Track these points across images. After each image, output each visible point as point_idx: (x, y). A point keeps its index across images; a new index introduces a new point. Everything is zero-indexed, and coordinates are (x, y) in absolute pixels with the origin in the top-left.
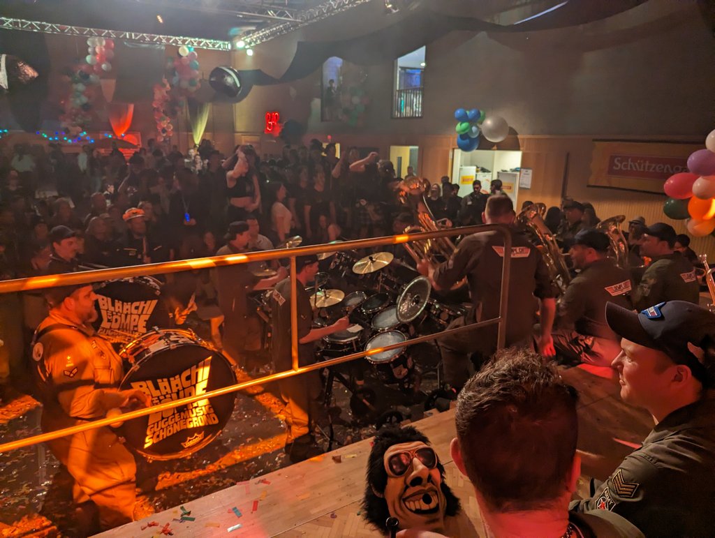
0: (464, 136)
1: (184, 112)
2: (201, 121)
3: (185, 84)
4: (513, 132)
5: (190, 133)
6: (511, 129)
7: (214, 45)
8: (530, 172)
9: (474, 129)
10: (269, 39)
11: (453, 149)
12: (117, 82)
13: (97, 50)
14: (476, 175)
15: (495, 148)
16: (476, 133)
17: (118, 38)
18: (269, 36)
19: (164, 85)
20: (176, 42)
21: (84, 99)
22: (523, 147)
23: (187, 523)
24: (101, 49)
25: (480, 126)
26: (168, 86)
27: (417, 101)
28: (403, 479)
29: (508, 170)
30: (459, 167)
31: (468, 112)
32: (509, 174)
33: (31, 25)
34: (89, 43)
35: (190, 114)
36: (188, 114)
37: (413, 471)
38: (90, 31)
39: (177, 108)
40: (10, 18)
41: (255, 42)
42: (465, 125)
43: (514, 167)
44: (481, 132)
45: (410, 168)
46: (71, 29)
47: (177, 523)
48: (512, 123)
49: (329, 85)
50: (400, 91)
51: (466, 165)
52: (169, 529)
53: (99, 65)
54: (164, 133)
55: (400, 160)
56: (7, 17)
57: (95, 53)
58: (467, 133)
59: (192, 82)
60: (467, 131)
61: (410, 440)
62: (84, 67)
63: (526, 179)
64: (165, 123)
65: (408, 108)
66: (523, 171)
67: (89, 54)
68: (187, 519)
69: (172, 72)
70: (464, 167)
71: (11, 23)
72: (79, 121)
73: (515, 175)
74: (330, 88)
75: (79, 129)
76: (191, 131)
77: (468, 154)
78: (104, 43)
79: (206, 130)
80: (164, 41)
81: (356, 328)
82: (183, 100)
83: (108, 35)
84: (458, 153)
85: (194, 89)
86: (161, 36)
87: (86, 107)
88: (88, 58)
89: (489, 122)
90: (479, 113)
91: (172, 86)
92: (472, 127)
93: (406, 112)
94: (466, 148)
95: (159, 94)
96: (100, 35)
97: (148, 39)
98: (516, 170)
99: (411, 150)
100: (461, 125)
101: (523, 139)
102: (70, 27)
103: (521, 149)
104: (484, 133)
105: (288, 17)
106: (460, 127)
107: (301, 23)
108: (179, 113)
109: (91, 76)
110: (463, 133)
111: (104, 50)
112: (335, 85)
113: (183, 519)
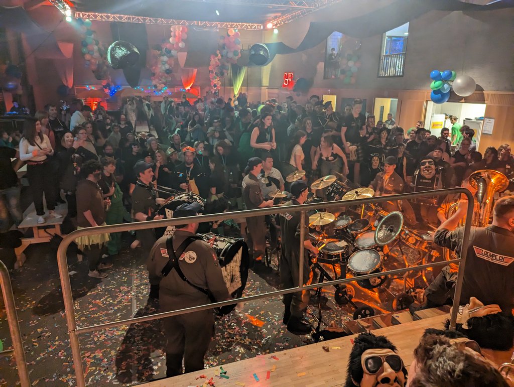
0: (437, 92)
1: (229, 73)
2: (240, 79)
3: (230, 55)
4: (479, 89)
5: (231, 87)
6: (478, 86)
7: (251, 27)
8: (493, 121)
9: (446, 86)
10: (290, 21)
11: (427, 101)
12: (187, 54)
13: (177, 34)
14: (445, 121)
15: (463, 101)
16: (447, 89)
17: (190, 25)
18: (290, 19)
19: (217, 55)
20: (227, 26)
21: (167, 67)
22: (488, 101)
23: (224, 380)
24: (179, 33)
25: (451, 84)
26: (219, 55)
27: (399, 62)
28: (375, 376)
29: (473, 118)
30: (431, 115)
31: (441, 73)
32: (474, 122)
33: (138, 19)
34: (171, 29)
35: (233, 74)
36: (231, 74)
37: (383, 372)
38: (173, 21)
39: (224, 71)
40: (126, 15)
41: (280, 24)
42: (438, 83)
43: (478, 117)
44: (451, 89)
45: (390, 115)
46: (161, 21)
47: (217, 379)
48: (478, 82)
49: (331, 53)
50: (386, 56)
51: (437, 113)
52: (213, 382)
53: (177, 44)
54: (215, 87)
55: (382, 108)
56: (124, 15)
57: (175, 36)
58: (439, 89)
59: (235, 53)
60: (439, 88)
61: (382, 347)
62: (168, 46)
63: (489, 127)
64: (217, 81)
65: (392, 69)
66: (487, 120)
67: (171, 37)
68: (224, 377)
69: (223, 47)
70: (434, 115)
71: (126, 18)
72: (164, 80)
73: (479, 124)
74: (332, 54)
75: (163, 85)
76: (233, 86)
77: (439, 105)
78: (181, 29)
79: (242, 85)
80: (219, 26)
81: (343, 243)
82: (229, 65)
83: (184, 24)
84: (431, 104)
85: (237, 58)
86: (217, 23)
87: (168, 72)
88: (171, 40)
89: (459, 81)
90: (451, 73)
91: (222, 56)
92: (444, 84)
93: (391, 72)
94: (437, 101)
95: (214, 61)
96: (179, 24)
97: (208, 25)
98: (481, 119)
99: (392, 101)
100: (435, 83)
101: (488, 95)
102: (160, 19)
103: (486, 102)
104: (454, 89)
105: (305, 6)
106: (434, 85)
107: (314, 9)
108: (226, 74)
109: (172, 51)
110: (436, 89)
111: (181, 33)
112: (335, 52)
113: (221, 377)
